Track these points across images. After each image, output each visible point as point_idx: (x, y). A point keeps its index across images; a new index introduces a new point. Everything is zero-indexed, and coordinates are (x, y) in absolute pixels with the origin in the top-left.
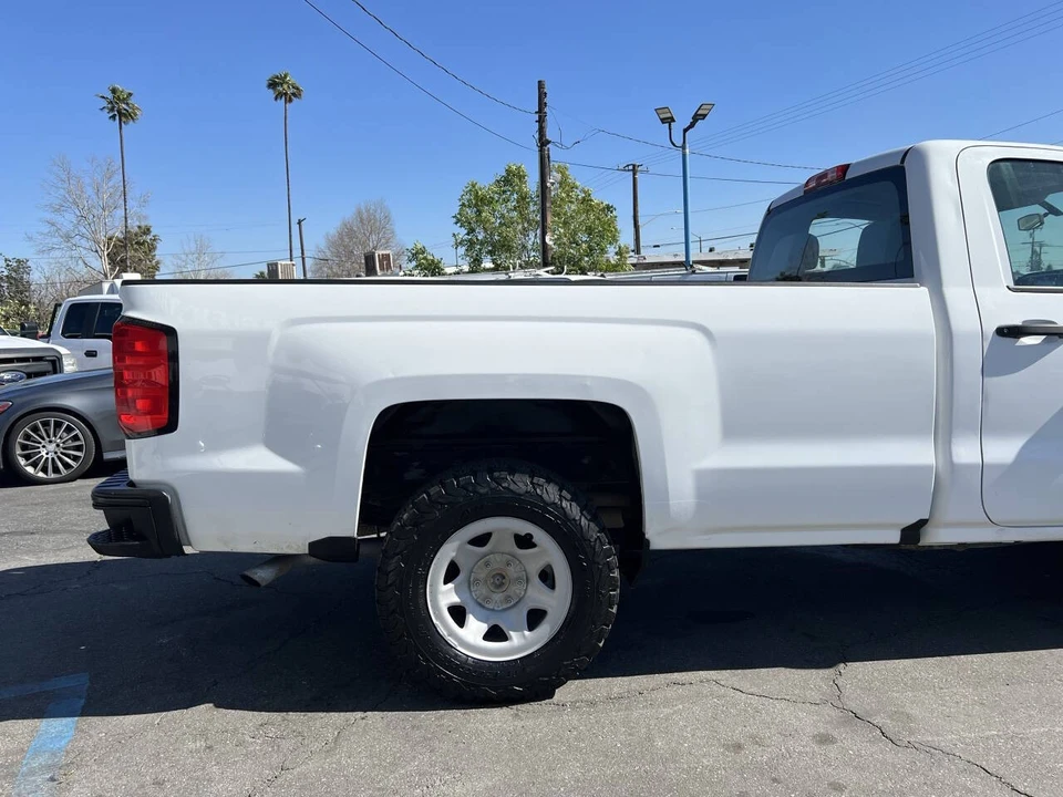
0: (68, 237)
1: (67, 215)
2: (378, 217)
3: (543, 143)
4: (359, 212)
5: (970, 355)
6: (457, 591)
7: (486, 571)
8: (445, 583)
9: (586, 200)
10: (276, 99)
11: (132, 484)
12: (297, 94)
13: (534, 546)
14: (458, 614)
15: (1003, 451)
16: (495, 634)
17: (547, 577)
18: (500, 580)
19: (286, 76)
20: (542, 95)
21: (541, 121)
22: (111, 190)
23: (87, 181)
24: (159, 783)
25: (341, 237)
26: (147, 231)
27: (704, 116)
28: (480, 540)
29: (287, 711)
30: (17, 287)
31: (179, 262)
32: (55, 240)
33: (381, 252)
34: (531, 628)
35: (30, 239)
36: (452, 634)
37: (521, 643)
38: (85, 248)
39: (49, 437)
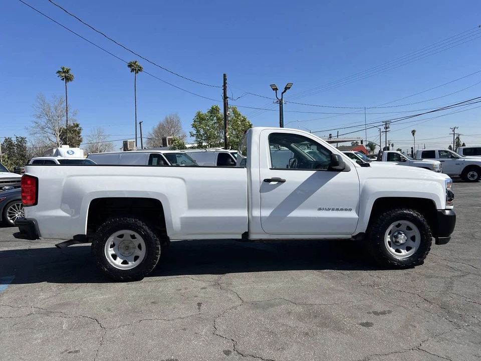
0: (43, 128)
1: (42, 119)
2: (174, 120)
3: (225, 98)
4: (167, 119)
5: (257, 187)
6: (114, 250)
7: (124, 245)
8: (111, 248)
9: (244, 120)
10: (131, 72)
11: (25, 219)
12: (140, 69)
13: (136, 238)
14: (114, 257)
15: (266, 213)
16: (125, 262)
17: (140, 247)
18: (127, 248)
19: (136, 62)
20: (225, 80)
21: (225, 90)
22: (62, 109)
23: (52, 105)
24: (26, 296)
25: (159, 128)
26: (77, 126)
27: (289, 88)
28: (121, 236)
29: (66, 283)
30: (21, 149)
31: (90, 139)
32: (37, 130)
33: (169, 137)
34: (134, 261)
35: (27, 129)
36: (112, 262)
37: (131, 265)
38: (50, 133)
39: (19, 209)
